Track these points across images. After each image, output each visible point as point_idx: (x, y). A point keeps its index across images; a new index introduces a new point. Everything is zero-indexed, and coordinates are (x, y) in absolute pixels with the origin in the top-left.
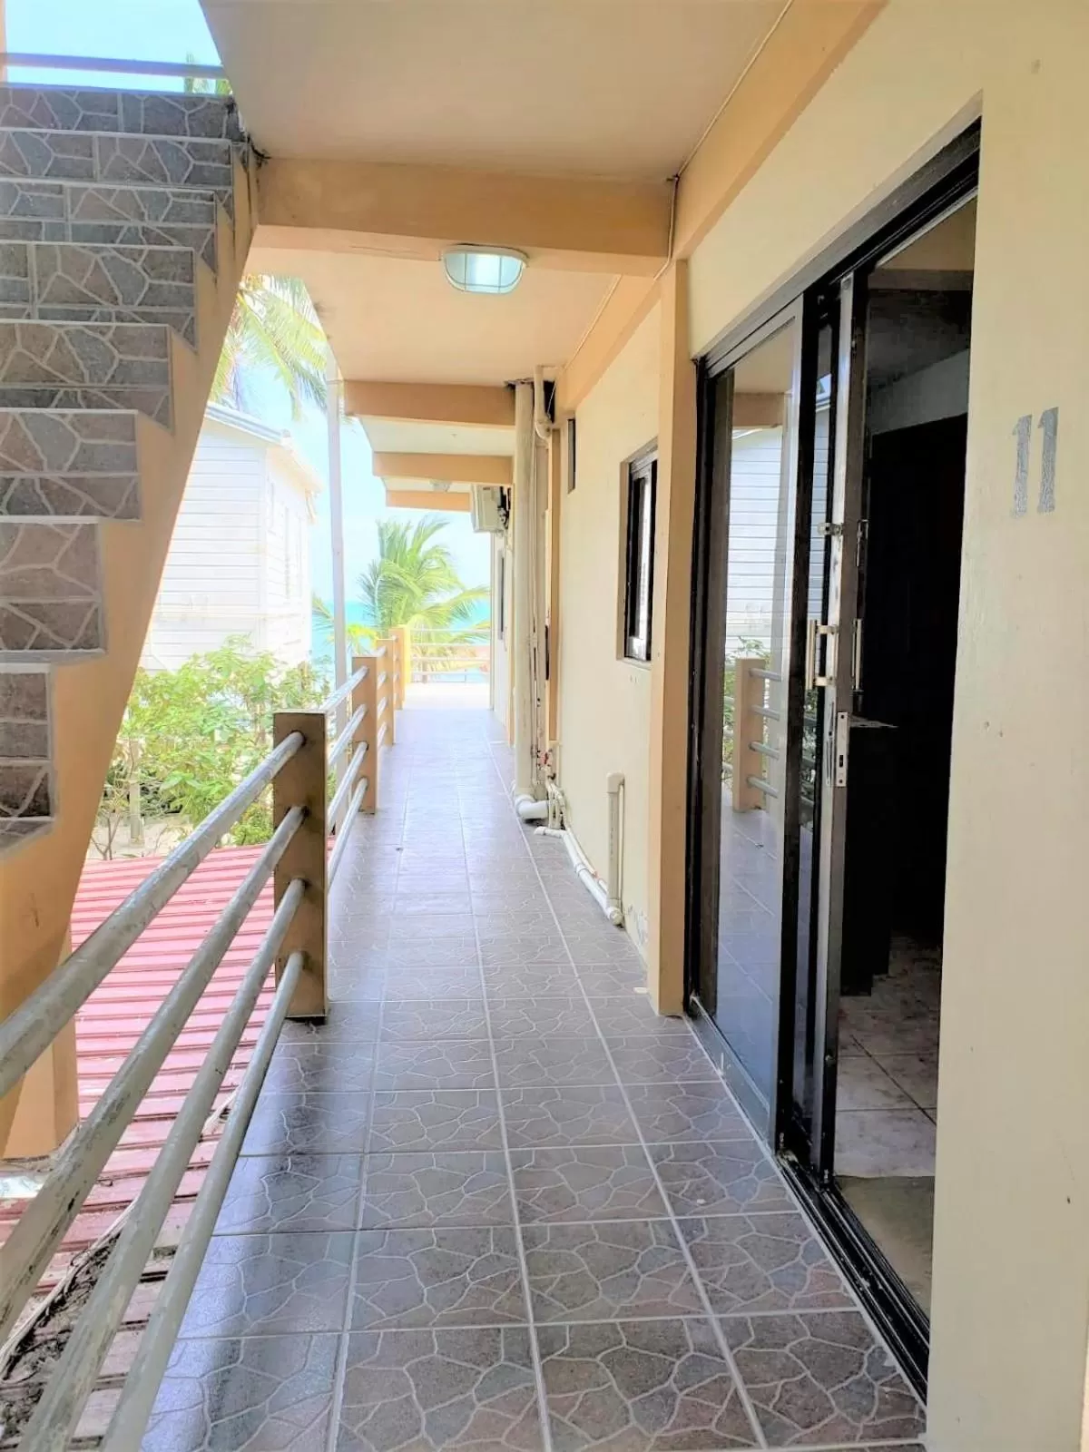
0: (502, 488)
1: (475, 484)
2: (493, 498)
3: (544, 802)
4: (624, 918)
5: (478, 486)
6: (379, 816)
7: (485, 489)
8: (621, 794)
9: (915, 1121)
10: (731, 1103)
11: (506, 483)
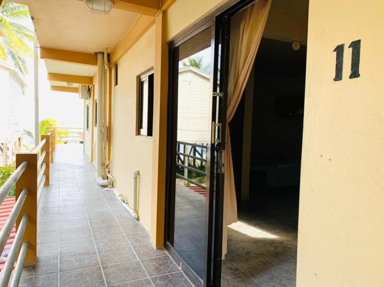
0: (89, 86)
1: (80, 84)
2: (86, 89)
3: (107, 180)
4: (139, 217)
5: (81, 85)
6: (50, 186)
7: (83, 86)
8: (138, 178)
9: (242, 277)
10: (187, 279)
11: (90, 84)
